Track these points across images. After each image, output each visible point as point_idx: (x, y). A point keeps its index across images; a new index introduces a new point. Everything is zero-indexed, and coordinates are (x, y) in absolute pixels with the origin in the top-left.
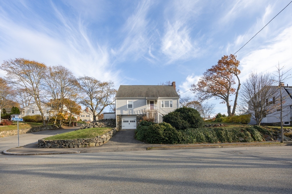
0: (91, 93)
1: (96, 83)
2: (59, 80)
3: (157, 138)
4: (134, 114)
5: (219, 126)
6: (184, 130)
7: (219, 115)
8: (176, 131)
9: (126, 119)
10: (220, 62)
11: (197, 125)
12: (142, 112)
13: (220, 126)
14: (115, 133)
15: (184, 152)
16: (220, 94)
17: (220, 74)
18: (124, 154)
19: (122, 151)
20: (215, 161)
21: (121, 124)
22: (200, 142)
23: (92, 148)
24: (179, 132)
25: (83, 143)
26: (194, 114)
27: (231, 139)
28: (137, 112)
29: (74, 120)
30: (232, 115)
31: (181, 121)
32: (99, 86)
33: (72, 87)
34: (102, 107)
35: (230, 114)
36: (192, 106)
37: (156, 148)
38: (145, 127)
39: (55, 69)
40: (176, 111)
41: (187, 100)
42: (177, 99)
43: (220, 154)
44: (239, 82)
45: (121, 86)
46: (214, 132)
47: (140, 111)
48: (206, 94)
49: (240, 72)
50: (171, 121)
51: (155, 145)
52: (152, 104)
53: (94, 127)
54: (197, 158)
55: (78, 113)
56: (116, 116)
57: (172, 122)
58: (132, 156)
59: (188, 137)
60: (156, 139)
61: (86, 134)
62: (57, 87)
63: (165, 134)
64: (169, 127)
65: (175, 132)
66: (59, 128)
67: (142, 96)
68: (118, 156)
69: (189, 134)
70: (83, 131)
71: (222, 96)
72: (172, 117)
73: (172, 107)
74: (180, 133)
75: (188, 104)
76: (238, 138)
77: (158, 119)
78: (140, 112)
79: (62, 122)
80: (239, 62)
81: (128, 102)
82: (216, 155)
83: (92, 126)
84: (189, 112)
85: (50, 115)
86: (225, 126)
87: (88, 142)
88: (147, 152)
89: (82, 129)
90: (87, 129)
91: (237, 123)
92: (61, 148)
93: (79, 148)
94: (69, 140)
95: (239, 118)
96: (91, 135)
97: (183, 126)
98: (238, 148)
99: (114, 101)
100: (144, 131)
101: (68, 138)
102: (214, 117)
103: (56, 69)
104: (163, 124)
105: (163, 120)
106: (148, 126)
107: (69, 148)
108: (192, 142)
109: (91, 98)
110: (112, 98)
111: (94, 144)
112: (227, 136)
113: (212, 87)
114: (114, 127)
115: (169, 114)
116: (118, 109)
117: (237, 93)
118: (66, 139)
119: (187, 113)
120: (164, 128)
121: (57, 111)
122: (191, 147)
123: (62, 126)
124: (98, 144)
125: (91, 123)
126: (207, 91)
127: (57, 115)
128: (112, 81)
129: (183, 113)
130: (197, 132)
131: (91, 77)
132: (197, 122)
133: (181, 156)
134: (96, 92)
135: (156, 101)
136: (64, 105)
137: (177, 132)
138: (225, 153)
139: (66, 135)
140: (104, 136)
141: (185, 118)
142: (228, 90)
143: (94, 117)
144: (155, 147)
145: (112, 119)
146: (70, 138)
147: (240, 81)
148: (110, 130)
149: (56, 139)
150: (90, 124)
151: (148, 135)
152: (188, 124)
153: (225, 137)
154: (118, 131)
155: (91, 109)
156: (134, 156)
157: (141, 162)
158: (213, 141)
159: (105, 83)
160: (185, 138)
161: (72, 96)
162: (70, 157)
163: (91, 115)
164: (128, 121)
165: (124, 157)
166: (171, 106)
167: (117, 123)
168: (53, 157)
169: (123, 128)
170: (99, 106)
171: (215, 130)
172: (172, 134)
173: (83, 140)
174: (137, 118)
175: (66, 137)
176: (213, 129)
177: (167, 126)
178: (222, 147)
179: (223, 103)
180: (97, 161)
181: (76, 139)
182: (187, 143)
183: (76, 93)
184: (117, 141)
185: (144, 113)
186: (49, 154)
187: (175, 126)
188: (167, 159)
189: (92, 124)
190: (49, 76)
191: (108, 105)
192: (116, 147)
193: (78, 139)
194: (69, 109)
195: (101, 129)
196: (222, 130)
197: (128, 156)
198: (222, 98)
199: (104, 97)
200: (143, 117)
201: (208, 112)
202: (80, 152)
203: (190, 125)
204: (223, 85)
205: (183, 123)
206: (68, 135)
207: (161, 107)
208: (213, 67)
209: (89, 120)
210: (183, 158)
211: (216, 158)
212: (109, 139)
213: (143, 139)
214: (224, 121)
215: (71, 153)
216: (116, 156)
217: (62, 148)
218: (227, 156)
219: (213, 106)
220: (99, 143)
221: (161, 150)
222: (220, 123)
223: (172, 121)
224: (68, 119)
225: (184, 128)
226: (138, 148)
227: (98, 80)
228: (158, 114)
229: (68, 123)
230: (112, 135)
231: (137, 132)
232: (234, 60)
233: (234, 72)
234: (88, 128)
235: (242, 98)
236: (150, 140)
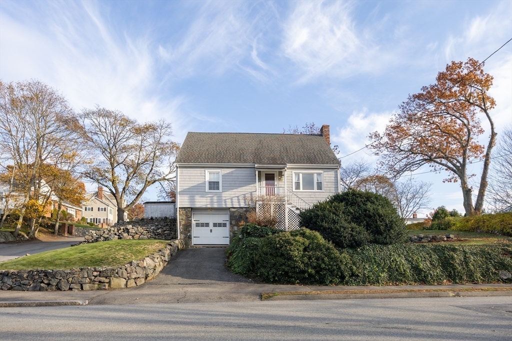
0: (112, 151)
1: (124, 127)
2: (33, 117)
3: (286, 269)
4: (224, 206)
5: (444, 241)
6: (356, 250)
7: (440, 212)
8: (336, 252)
9: (203, 219)
10: (441, 77)
11: (390, 237)
12: (245, 202)
13: (448, 241)
14: (174, 254)
15: (360, 305)
16: (443, 158)
17: (443, 108)
18: (202, 309)
19: (197, 300)
20: (448, 333)
21: (190, 231)
22: (397, 280)
23: (116, 292)
24: (343, 255)
25: (93, 277)
26: (380, 207)
27: (479, 275)
28: (232, 202)
29: (67, 220)
30: (476, 214)
31: (347, 226)
32: (132, 134)
33: (65, 134)
34: (139, 187)
35: (471, 210)
36: (370, 188)
37: (284, 296)
38: (255, 240)
39: (22, 89)
40: (334, 200)
41: (358, 173)
42: (335, 169)
43: (456, 314)
44: (492, 129)
45: (190, 135)
46: (435, 257)
47: (239, 200)
48: (407, 157)
49: (493, 103)
50: (322, 226)
51: (282, 286)
52: (271, 182)
53: (120, 238)
54: (398, 323)
55: (77, 202)
56: (176, 210)
57: (325, 229)
58: (225, 315)
59: (367, 266)
60: (284, 270)
61: (102, 255)
62: (27, 135)
63: (306, 260)
64: (316, 241)
65: (332, 253)
66: (28, 240)
67: (245, 161)
68: (189, 314)
69: (369, 260)
70: (93, 248)
71: (450, 165)
72: (324, 215)
73: (321, 189)
74: (345, 256)
75: (360, 183)
76: (495, 273)
77: (287, 221)
78: (239, 202)
79: (38, 223)
80: (492, 79)
81: (208, 175)
82: (447, 316)
83: (116, 234)
84: (369, 204)
85: (7, 206)
86: (460, 241)
87: (106, 277)
88: (264, 306)
89: (88, 242)
90: (101, 244)
91: (490, 233)
92: (37, 291)
93: (82, 292)
94: (58, 269)
95: (494, 221)
96: (115, 260)
97: (354, 239)
98: (501, 298)
99: (170, 173)
100: (252, 250)
101: (56, 265)
102: (429, 216)
103: (25, 88)
104: (301, 234)
105: (301, 223)
106: (262, 236)
107: (60, 292)
108: (377, 282)
109: (112, 164)
110: (165, 166)
111: (123, 282)
112: (467, 266)
113: (423, 141)
114: (173, 238)
115: (316, 206)
116: (183, 192)
117: (487, 156)
118: (51, 268)
119: (362, 205)
120: (303, 244)
121: (26, 197)
122: (377, 295)
123: (37, 234)
124: (132, 283)
125: (113, 227)
126: (410, 150)
127: (24, 206)
128: (167, 122)
129: (352, 205)
130: (390, 255)
131: (113, 110)
132: (389, 230)
133: (354, 318)
134: (125, 149)
135: (281, 174)
136: (43, 181)
137: (338, 255)
138: (470, 312)
139: (51, 257)
140: (148, 262)
141: (357, 219)
142: (464, 148)
143: (120, 211)
144: (283, 294)
145: (166, 218)
146: (60, 265)
147: (495, 126)
148: (162, 246)
149: (24, 268)
150: (110, 231)
151: (262, 260)
152: (365, 235)
153: (464, 268)
154: (182, 250)
155: (112, 192)
156: (230, 316)
157: (251, 332)
158: (432, 278)
159: (150, 126)
160: (360, 271)
161: (64, 157)
162: (63, 315)
163: (109, 208)
164: (207, 225)
165: (205, 317)
166: (320, 186)
167: (179, 228)
168: (19, 315)
169: (194, 241)
170: (132, 183)
171: (435, 250)
172: (326, 259)
173: (95, 271)
174: (231, 216)
175: (50, 263)
176: (432, 249)
177: (313, 239)
178: (458, 295)
179: (453, 180)
180: (135, 327)
181: (76, 268)
182: (364, 282)
183: (75, 151)
184: (182, 276)
185: (250, 203)
186: (10, 306)
187: (332, 239)
188: (320, 325)
189: (116, 230)
190: (8, 106)
191: (155, 181)
192: (181, 289)
193: (82, 269)
194: (55, 191)
195: (139, 244)
196: (454, 250)
197: (216, 315)
198: (449, 168)
199: (146, 161)
200: (248, 215)
201: (412, 204)
202: (87, 303)
203: (371, 237)
204: (450, 135)
205: (352, 231)
206: (56, 258)
207: (294, 190)
208: (424, 88)
209: (104, 219)
210: (361, 323)
211: (447, 324)
212: (159, 269)
213: (249, 271)
214: (454, 228)
215: (66, 304)
216: (184, 313)
217: (40, 290)
218: (476, 318)
219: (425, 188)
220: (135, 278)
221: (298, 299)
222: (446, 233)
223: (325, 224)
224: (52, 216)
225: (355, 245)
226: (237, 295)
227: (132, 118)
228: (287, 206)
229: (53, 226)
230: (167, 260)
231: (233, 252)
232: (478, 72)
233: (478, 102)
234: (106, 239)
235: (503, 169)
236: (266, 274)
